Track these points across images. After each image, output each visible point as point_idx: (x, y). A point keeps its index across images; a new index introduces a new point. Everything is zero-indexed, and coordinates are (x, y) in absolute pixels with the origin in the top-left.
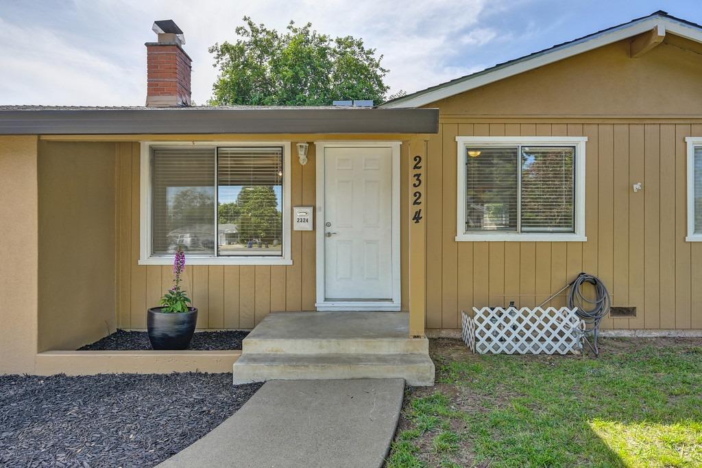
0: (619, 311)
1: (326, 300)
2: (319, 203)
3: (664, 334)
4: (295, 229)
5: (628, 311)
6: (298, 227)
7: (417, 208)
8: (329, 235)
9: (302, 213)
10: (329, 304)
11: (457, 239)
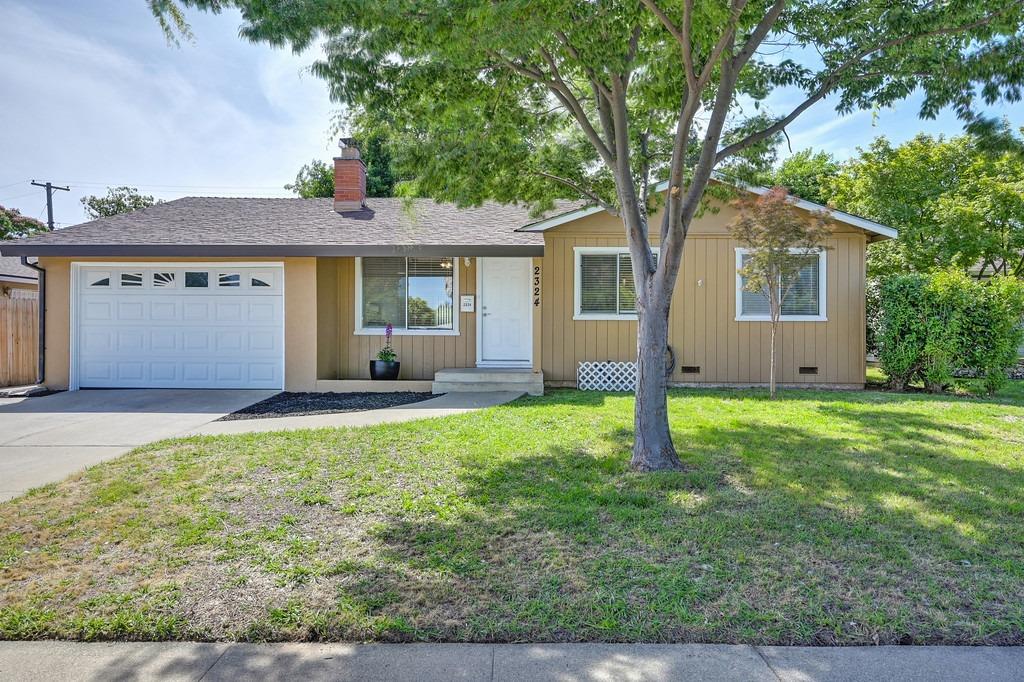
0: (687, 370)
1: (483, 360)
2: (478, 293)
3: (721, 385)
4: (462, 310)
5: (694, 370)
6: (464, 309)
7: (537, 297)
8: (485, 315)
9: (467, 299)
10: (485, 362)
11: (574, 318)
